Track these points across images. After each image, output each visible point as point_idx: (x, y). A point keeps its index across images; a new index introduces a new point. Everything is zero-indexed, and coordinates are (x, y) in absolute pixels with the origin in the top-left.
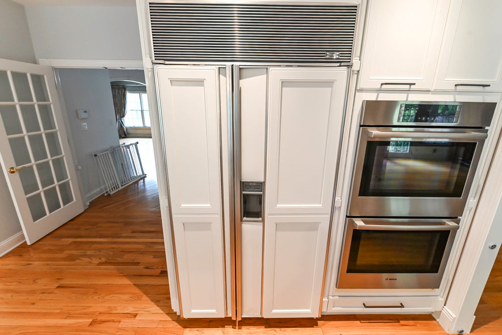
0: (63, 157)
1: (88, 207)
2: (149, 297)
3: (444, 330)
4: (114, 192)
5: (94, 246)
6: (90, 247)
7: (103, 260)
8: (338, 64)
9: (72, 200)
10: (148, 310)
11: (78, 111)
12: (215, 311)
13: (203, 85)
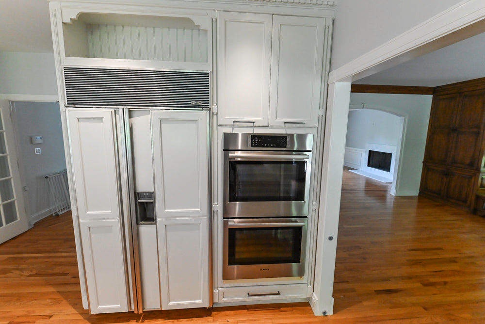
0: (10, 179)
1: (33, 226)
2: (68, 301)
3: (313, 313)
4: (64, 212)
5: (29, 261)
6: (25, 262)
7: (34, 272)
8: (201, 109)
9: (17, 219)
10: (63, 311)
11: (33, 138)
12: (119, 306)
13: (102, 122)
